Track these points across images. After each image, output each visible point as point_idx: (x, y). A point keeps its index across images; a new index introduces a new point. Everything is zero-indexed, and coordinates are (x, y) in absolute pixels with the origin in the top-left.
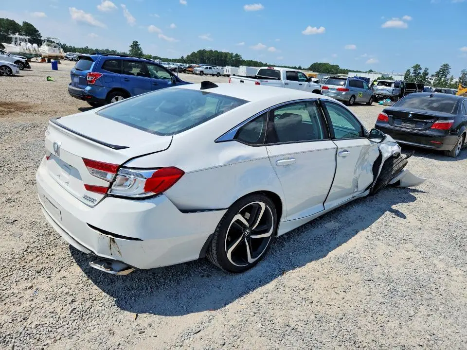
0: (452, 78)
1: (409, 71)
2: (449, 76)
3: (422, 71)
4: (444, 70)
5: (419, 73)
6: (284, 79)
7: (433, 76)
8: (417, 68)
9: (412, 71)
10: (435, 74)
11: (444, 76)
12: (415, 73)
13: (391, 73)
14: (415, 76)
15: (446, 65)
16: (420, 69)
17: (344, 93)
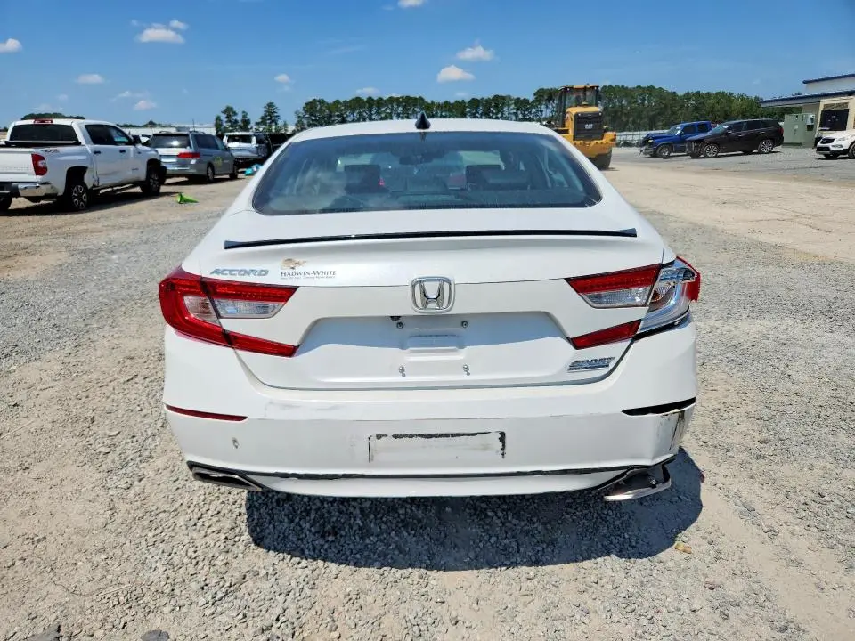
0: (285, 125)
1: (218, 119)
2: (280, 123)
3: (239, 118)
4: (270, 115)
5: (236, 121)
6: (87, 143)
7: (257, 124)
8: (229, 111)
9: (223, 117)
10: (260, 120)
11: (273, 124)
12: (230, 121)
13: (191, 125)
14: (230, 126)
15: (270, 105)
16: (235, 114)
17: (193, 162)
